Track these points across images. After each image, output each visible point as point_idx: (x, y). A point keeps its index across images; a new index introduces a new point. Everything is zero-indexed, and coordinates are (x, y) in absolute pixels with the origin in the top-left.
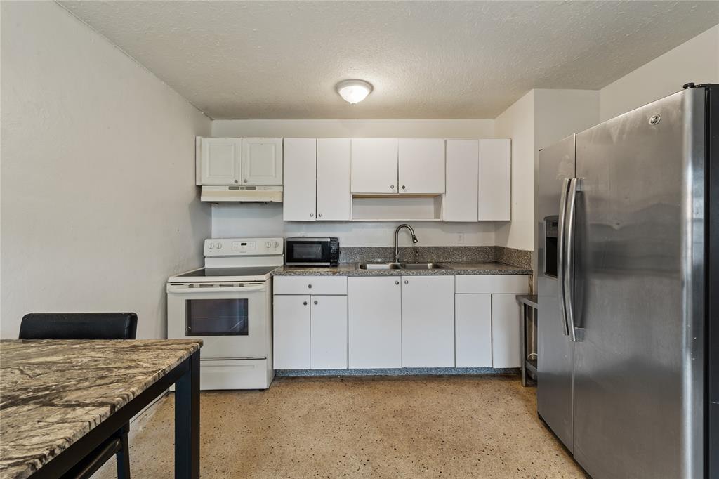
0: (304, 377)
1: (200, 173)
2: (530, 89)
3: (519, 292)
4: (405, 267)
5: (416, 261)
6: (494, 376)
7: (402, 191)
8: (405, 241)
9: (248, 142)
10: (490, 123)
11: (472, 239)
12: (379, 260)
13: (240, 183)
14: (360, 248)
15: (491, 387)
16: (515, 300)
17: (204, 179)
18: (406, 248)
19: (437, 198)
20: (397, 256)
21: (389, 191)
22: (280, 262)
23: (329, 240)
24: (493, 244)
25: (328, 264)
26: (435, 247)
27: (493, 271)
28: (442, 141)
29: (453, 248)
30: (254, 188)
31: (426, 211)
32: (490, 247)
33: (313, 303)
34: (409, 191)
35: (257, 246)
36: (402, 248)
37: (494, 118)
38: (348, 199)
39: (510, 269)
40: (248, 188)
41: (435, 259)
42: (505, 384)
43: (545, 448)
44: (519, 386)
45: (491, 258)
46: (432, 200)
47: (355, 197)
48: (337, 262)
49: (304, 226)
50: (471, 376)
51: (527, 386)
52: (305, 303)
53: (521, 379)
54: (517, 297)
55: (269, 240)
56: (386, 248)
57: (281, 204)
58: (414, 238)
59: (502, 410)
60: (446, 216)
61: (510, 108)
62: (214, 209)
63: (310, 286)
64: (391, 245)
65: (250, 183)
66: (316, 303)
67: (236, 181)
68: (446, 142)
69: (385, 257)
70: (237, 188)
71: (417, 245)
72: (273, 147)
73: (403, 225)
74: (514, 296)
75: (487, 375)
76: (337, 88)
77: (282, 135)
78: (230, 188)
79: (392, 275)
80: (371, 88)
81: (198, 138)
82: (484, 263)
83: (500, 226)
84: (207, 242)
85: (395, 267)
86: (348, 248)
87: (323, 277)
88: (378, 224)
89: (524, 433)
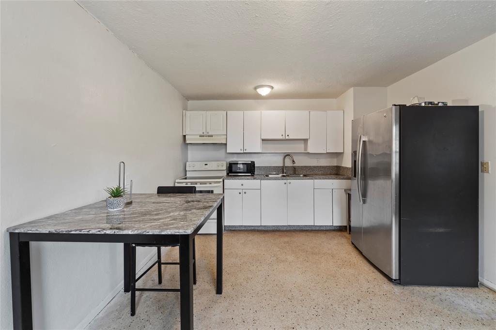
0: (239, 230)
1: (185, 129)
2: (351, 87)
3: (346, 188)
4: (288, 176)
5: (294, 173)
6: (334, 230)
7: (287, 138)
8: (288, 163)
9: (209, 113)
10: (333, 101)
11: (324, 162)
12: (275, 173)
13: (205, 134)
14: (265, 167)
15: (332, 234)
16: (344, 192)
17: (187, 132)
18: (289, 167)
19: (305, 141)
20: (285, 171)
21: (281, 138)
22: (225, 174)
23: (250, 162)
24: (335, 165)
25: (250, 174)
26: (305, 166)
27: (333, 177)
28: (307, 112)
29: (314, 167)
30: (212, 136)
31: (299, 148)
32: (334, 166)
33: (243, 193)
34: (291, 137)
35: (213, 166)
36: (287, 167)
37: (336, 98)
38: (260, 141)
39: (342, 177)
40: (209, 136)
41: (305, 173)
42: (339, 233)
43: (352, 254)
44: (346, 234)
45: (334, 172)
46: (303, 141)
47: (263, 140)
48: (254, 174)
49: (236, 155)
50: (322, 230)
51: (349, 234)
52: (240, 193)
53: (347, 231)
54: (345, 190)
55: (219, 162)
56: (279, 167)
57: (226, 144)
58: (293, 161)
59: (335, 242)
60: (310, 150)
61: (343, 95)
62: (189, 147)
63: (242, 185)
64: (282, 165)
65: (210, 134)
66: (245, 193)
67: (203, 133)
68: (310, 112)
69: (278, 171)
70: (203, 136)
71: (295, 165)
72: (222, 116)
73: (288, 155)
74: (344, 190)
75: (331, 230)
76: (256, 88)
77: (226, 109)
78: (200, 136)
79: (282, 179)
80: (272, 88)
81: (184, 111)
82: (331, 174)
83: (339, 155)
84: (187, 163)
85: (284, 176)
86: (259, 167)
87: (248, 180)
88: (275, 154)
89: (344, 249)
